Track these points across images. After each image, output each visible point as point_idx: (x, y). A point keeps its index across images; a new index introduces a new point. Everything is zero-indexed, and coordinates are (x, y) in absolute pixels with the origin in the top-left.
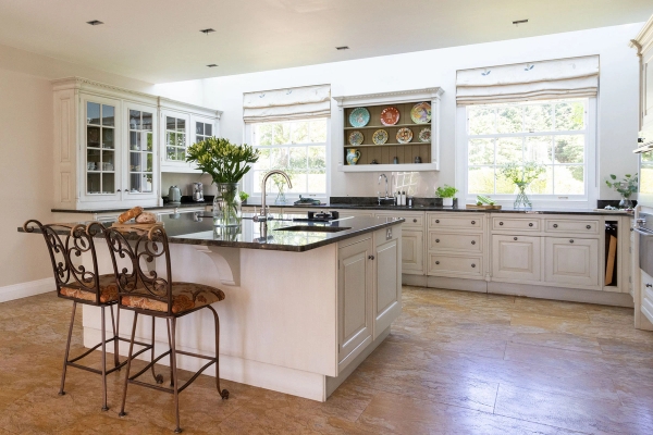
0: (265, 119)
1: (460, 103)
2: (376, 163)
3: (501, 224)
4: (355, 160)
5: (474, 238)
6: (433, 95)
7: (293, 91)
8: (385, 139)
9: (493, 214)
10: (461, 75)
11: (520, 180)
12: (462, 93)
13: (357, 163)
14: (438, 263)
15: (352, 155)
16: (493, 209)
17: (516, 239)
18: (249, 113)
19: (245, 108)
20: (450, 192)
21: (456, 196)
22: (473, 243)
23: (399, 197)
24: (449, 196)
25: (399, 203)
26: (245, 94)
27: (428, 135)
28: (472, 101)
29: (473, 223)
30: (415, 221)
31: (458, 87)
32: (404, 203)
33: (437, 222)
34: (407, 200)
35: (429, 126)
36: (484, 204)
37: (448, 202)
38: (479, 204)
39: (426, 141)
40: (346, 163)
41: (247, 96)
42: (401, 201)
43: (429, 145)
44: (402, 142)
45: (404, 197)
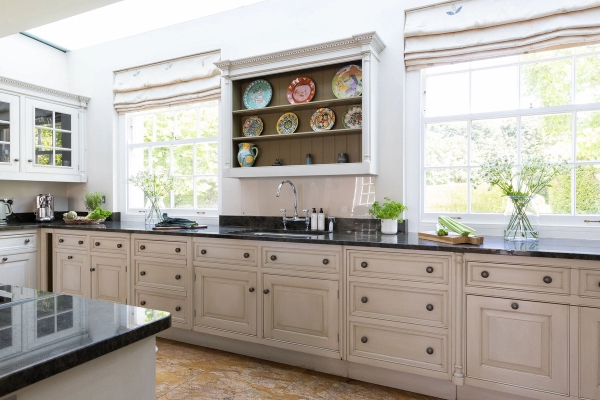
0: (140, 106)
1: (411, 64)
2: (280, 163)
3: (485, 275)
4: (250, 159)
5: (432, 300)
6: (365, 48)
7: (175, 64)
8: (294, 127)
9: (468, 256)
10: (411, 18)
11: (515, 189)
12: (414, 46)
13: (255, 164)
14: (365, 340)
15: (245, 152)
16: (467, 245)
17: (515, 307)
18: (121, 99)
19: (116, 92)
20: (393, 210)
21: (404, 216)
22: (430, 308)
23: (314, 216)
24: (391, 216)
25: (314, 227)
26: (116, 72)
27: (358, 117)
28: (432, 58)
29: (430, 270)
30: (326, 262)
31: (407, 38)
32: (322, 227)
33: (365, 265)
34: (327, 222)
35: (358, 102)
36: (452, 234)
37: (390, 226)
38: (442, 234)
39: (357, 127)
40: (237, 164)
41: (119, 75)
42: (318, 223)
43: (359, 132)
44: (317, 130)
45: (322, 217)
